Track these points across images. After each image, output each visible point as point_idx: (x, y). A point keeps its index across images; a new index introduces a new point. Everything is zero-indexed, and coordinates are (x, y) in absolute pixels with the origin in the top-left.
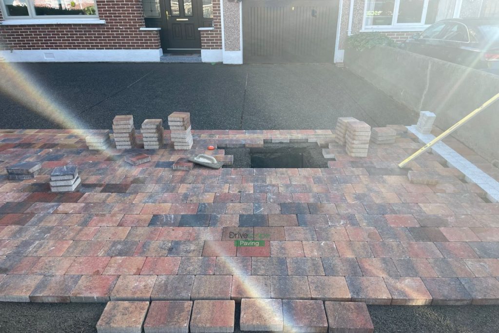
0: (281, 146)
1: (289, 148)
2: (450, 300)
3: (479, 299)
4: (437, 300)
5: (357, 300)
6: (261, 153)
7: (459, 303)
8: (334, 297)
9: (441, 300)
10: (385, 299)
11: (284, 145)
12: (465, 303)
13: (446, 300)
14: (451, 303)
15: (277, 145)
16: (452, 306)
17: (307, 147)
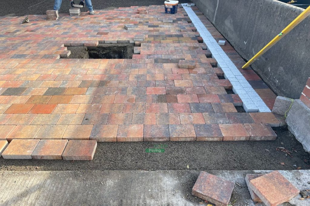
0: (111, 45)
1: (115, 47)
2: (154, 138)
3: (174, 138)
4: (146, 138)
5: (93, 139)
6: (95, 50)
7: (161, 140)
8: (78, 137)
9: (149, 138)
10: (111, 138)
11: (112, 45)
12: (165, 140)
13: (152, 138)
14: (156, 140)
15: (108, 44)
16: (157, 142)
17: (127, 46)
